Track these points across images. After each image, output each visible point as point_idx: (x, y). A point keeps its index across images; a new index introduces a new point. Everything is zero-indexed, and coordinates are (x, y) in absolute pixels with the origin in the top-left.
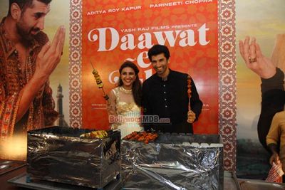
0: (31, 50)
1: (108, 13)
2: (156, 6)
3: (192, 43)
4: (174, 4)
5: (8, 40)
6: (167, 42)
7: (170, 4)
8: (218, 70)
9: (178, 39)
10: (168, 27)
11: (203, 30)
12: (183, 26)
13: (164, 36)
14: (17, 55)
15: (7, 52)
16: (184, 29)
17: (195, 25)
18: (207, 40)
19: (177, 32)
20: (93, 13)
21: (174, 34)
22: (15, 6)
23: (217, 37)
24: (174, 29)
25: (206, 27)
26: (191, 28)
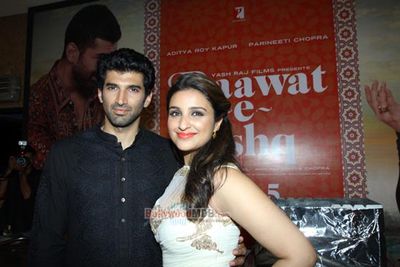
0: (91, 100)
1: (194, 54)
2: (257, 44)
3: (304, 89)
4: (280, 42)
5: (60, 88)
6: (272, 88)
7: (274, 42)
8: (339, 123)
9: (287, 85)
10: (272, 70)
11: (317, 74)
12: (291, 69)
13: (268, 81)
14: (72, 107)
15: (59, 103)
16: (293, 73)
17: (308, 68)
18: (323, 86)
19: (285, 76)
20: (174, 53)
21: (281, 79)
22: (71, 46)
23: (336, 82)
24: (281, 73)
25: (322, 70)
26: (302, 71)
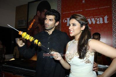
1: (70, 13)
2: (88, 10)
3: (102, 22)
4: (95, 9)
6: (92, 22)
7: (93, 9)
8: (112, 32)
9: (96, 21)
10: (92, 17)
11: (106, 18)
12: (98, 16)
13: (91, 20)
14: (38, 28)
15: (35, 27)
16: (98, 18)
17: (103, 16)
18: (108, 21)
19: (96, 19)
20: (65, 13)
21: (95, 19)
22: (38, 12)
23: (112, 20)
24: (95, 18)
25: (107, 16)
26: (101, 17)
